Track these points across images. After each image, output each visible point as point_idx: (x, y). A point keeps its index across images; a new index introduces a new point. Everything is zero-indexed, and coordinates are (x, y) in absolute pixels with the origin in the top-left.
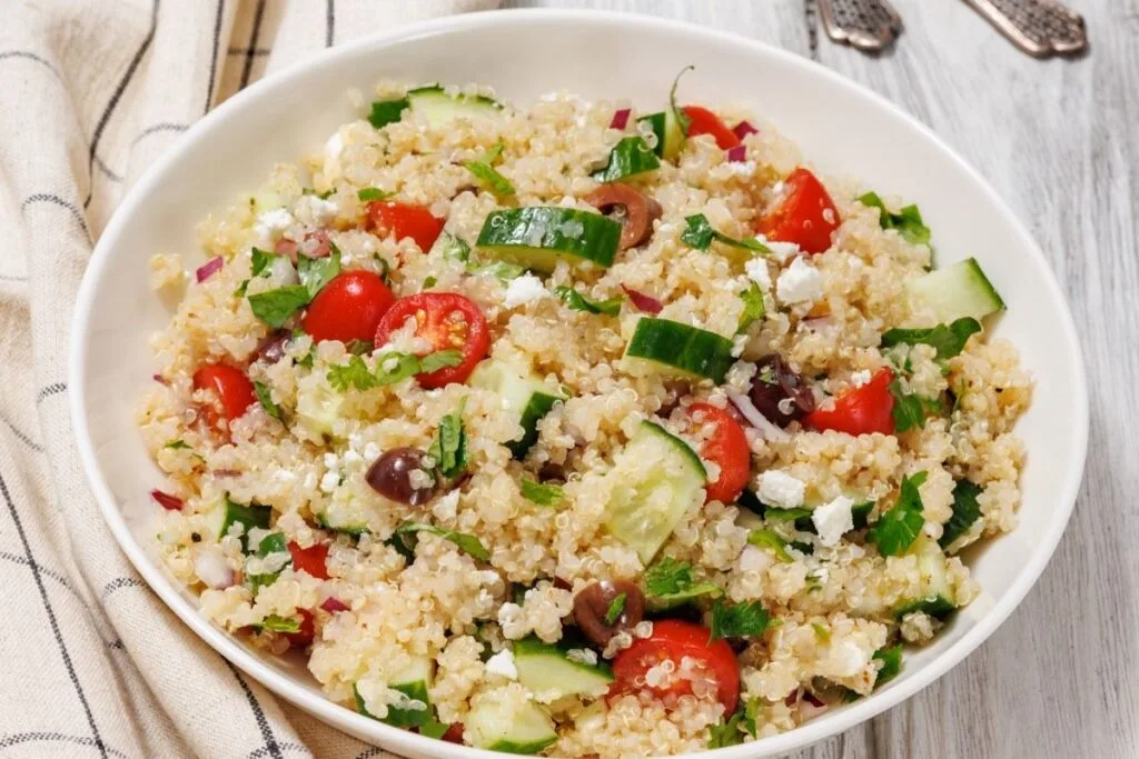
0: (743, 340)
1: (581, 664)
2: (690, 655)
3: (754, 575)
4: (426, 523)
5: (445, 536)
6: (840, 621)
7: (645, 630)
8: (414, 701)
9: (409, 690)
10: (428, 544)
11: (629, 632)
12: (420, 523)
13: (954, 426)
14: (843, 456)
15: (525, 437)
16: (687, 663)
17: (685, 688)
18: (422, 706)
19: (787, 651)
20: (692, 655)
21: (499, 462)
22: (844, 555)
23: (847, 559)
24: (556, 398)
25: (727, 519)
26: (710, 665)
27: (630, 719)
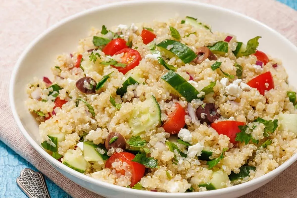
0: (203, 93)
1: (98, 152)
2: (127, 162)
3: (157, 150)
4: (84, 99)
5: (86, 104)
6: (179, 177)
7: (119, 150)
8: (52, 143)
9: (53, 139)
10: (81, 104)
11: (114, 149)
12: (82, 98)
13: (259, 150)
14: (211, 136)
15: (122, 88)
16: (125, 164)
17: (123, 172)
18: (55, 146)
19: (157, 176)
20: (128, 162)
21: (111, 91)
22: (193, 162)
23: (193, 163)
24: (137, 82)
25: (163, 134)
26: (131, 168)
27: (104, 174)
